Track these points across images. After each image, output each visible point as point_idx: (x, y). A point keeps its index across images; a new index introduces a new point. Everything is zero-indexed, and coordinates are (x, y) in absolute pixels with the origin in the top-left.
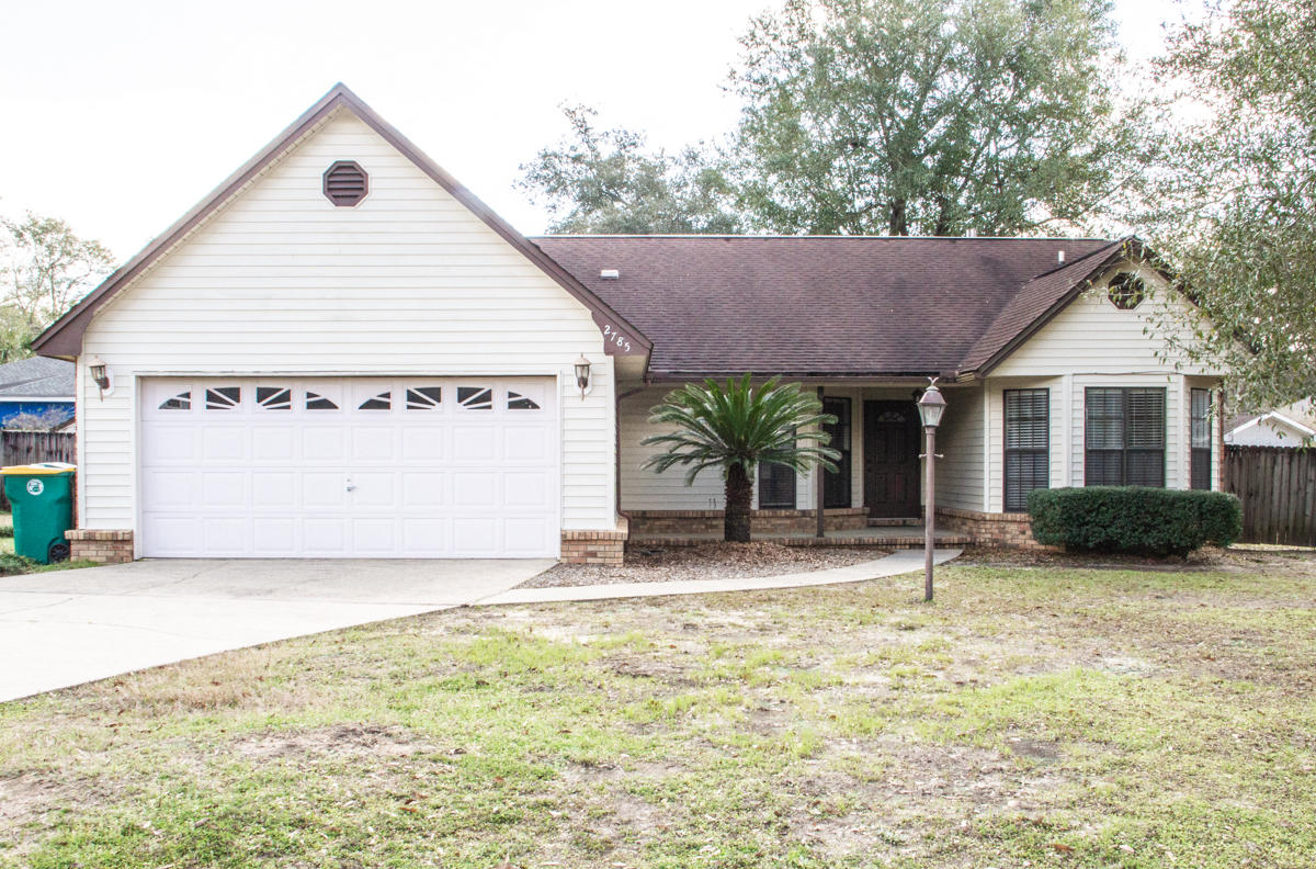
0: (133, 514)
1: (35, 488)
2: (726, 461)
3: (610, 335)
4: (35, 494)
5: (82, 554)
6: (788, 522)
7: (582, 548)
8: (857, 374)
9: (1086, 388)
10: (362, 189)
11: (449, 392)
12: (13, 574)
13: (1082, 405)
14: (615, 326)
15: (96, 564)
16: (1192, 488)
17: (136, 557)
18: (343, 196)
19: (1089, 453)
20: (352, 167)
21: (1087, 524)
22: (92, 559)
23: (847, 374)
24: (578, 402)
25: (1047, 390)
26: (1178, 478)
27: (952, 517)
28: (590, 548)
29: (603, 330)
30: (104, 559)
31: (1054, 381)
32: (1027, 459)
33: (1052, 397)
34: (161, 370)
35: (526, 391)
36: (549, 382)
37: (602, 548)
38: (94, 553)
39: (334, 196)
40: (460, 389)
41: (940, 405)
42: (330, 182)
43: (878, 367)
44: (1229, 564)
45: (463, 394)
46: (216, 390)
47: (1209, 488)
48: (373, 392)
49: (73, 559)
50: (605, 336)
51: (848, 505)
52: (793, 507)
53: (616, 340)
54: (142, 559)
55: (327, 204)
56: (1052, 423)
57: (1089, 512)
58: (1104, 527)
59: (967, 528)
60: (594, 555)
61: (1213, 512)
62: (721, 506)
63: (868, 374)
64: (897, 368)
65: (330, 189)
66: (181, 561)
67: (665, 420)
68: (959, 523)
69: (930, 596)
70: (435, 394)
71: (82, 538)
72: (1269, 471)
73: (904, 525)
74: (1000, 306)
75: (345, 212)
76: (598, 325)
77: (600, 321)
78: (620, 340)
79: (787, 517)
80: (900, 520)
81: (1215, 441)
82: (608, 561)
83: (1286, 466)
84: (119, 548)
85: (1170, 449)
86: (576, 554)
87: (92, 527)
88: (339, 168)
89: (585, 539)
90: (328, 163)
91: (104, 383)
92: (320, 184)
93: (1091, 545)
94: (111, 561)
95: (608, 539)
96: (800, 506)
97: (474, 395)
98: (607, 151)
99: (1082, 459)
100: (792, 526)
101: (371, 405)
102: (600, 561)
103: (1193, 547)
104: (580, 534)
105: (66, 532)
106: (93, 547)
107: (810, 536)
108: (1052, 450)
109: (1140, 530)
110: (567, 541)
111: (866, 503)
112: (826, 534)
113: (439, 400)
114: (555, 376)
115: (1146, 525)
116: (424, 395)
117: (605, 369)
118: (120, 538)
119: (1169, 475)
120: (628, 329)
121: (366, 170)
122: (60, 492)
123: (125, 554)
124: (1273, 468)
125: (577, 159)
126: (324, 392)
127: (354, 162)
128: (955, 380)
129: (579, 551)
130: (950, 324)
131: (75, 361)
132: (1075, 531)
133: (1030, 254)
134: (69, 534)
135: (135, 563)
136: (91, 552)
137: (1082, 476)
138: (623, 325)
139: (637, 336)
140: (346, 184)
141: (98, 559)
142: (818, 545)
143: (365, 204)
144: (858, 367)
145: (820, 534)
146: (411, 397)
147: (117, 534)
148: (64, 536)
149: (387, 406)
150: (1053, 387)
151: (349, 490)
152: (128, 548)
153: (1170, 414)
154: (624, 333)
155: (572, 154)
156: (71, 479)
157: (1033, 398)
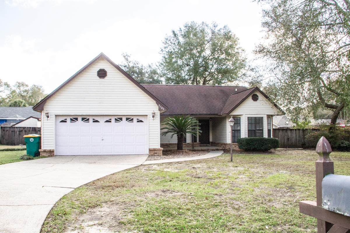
0: (54, 146)
1: (32, 140)
2: (177, 133)
3: (160, 107)
4: (31, 141)
5: (43, 155)
6: (185, 145)
7: (154, 152)
8: (201, 114)
9: (248, 117)
10: (105, 75)
11: (124, 119)
12: (32, 159)
13: (247, 121)
14: (161, 105)
15: (46, 157)
16: (268, 137)
17: (55, 155)
18: (101, 76)
19: (248, 130)
20: (103, 70)
21: (250, 145)
22: (45, 156)
23: (199, 114)
24: (153, 121)
25: (240, 118)
26: (266, 136)
27: (218, 144)
28: (155, 152)
29: (158, 106)
30: (48, 156)
31: (241, 116)
32: (236, 132)
33: (241, 119)
34: (61, 114)
35: (141, 118)
36: (145, 116)
37: (158, 152)
38: (45, 154)
39: (100, 76)
40: (126, 118)
41: (233, 122)
42: (99, 73)
43: (205, 113)
44: (277, 152)
45: (127, 119)
46: (73, 118)
47: (271, 137)
48: (107, 118)
49: (41, 156)
50: (159, 107)
51: (196, 142)
52: (186, 142)
53: (161, 108)
54: (56, 156)
55: (98, 78)
56: (241, 124)
57: (251, 142)
58: (254, 145)
59: (223, 146)
60: (156, 153)
61: (274, 142)
62: (177, 142)
63: (203, 114)
64: (209, 113)
65: (98, 75)
66: (65, 156)
67: (166, 124)
68: (220, 145)
69: (232, 161)
70: (121, 119)
71: (43, 151)
72: (278, 134)
73: (206, 146)
74: (226, 100)
75: (102, 80)
76: (157, 104)
77: (157, 103)
78: (162, 108)
79: (185, 144)
80: (205, 145)
81: (271, 128)
82: (159, 154)
83: (281, 133)
84: (51, 153)
85: (264, 129)
86: (152, 153)
87: (45, 149)
88: (101, 70)
89: (154, 150)
90: (98, 69)
91: (48, 117)
92: (96, 74)
93: (251, 149)
94: (49, 156)
95: (159, 150)
96: (187, 142)
97: (129, 119)
98: (131, 65)
99: (247, 132)
100: (186, 146)
101: (107, 121)
102: (157, 154)
103: (269, 150)
104: (153, 149)
105: (39, 150)
106: (45, 153)
107: (191, 148)
108: (241, 130)
109: (261, 146)
110: (150, 150)
111: (199, 141)
112: (195, 148)
113: (122, 120)
114: (147, 115)
115: (262, 145)
116: (119, 119)
117: (158, 113)
118: (51, 151)
119: (264, 135)
120: (164, 105)
121: (107, 71)
122: (37, 141)
123: (52, 155)
124: (279, 133)
125: (125, 66)
126: (96, 119)
127: (104, 69)
128: (221, 115)
129: (153, 153)
130: (218, 104)
131: (41, 112)
132: (248, 146)
133: (230, 89)
134: (40, 150)
135: (55, 157)
136: (44, 154)
137: (247, 135)
138: (163, 105)
139: (166, 107)
140: (102, 74)
141: (46, 156)
142: (194, 150)
143: (106, 78)
144: (201, 113)
145: (193, 148)
146: (116, 120)
147: (51, 150)
148: (38, 150)
149: (110, 122)
150: (241, 117)
151: (102, 140)
152: (53, 153)
153: (264, 122)
154: (163, 106)
155: (124, 65)
156: (40, 138)
157: (237, 119)
